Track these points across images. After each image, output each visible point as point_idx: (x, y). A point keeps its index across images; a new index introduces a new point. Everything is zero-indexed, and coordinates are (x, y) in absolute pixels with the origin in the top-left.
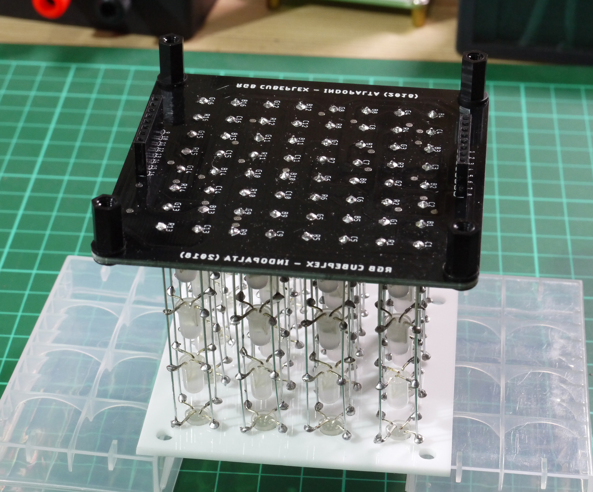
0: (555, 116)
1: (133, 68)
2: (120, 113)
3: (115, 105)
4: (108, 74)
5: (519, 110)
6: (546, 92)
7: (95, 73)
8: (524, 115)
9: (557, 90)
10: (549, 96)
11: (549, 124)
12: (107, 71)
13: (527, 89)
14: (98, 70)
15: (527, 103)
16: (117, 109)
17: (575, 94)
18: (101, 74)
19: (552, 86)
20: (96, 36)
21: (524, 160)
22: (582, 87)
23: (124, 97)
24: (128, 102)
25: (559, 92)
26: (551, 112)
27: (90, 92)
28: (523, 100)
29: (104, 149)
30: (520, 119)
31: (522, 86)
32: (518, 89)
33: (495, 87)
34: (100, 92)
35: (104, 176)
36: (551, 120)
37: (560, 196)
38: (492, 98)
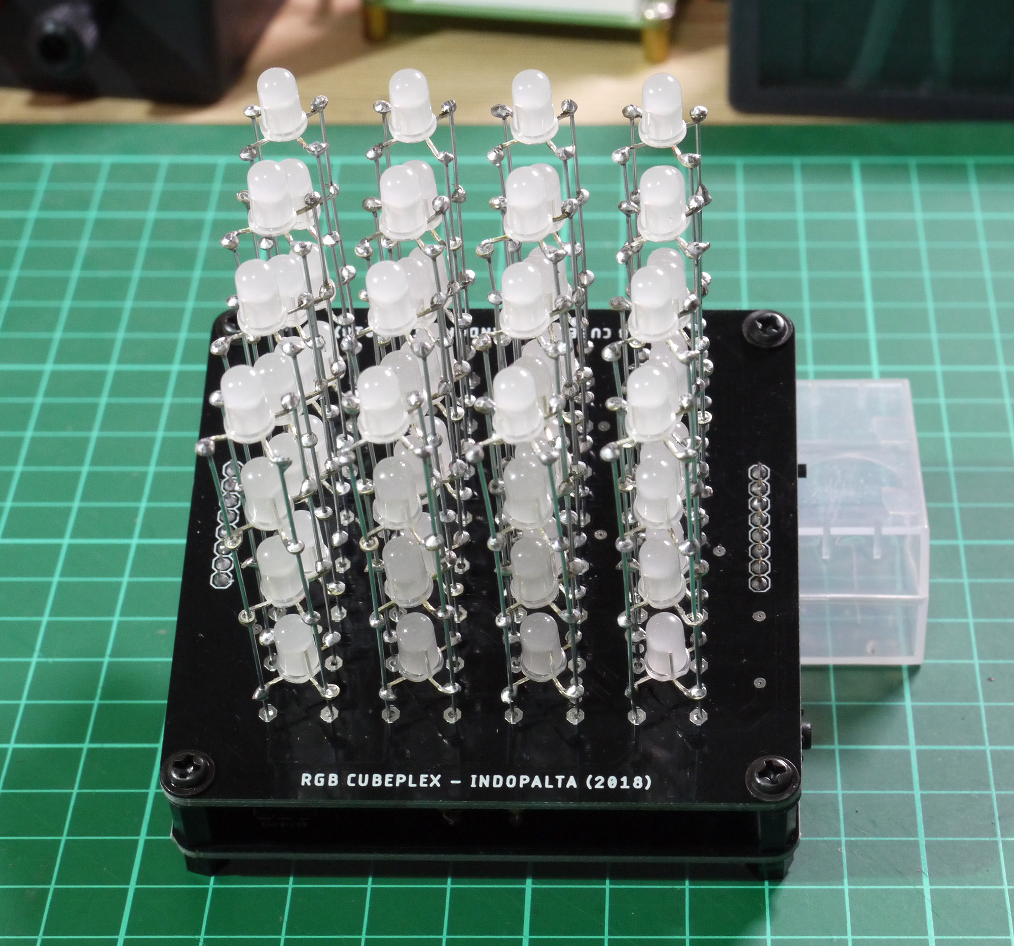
0: (919, 216)
1: (107, 160)
2: (84, 244)
3: (74, 229)
4: (57, 173)
5: (852, 208)
6: (901, 172)
7: (34, 173)
8: (860, 216)
9: (921, 168)
10: (908, 181)
11: (908, 231)
12: (56, 167)
13: (864, 168)
14: (40, 166)
15: (866, 194)
16: (78, 237)
17: (958, 173)
18: (45, 174)
19: (912, 161)
20: (33, 103)
21: (861, 298)
22: (970, 161)
23: (92, 215)
24: (98, 222)
25: (926, 172)
26: (911, 208)
27: (26, 206)
28: (858, 188)
29: (57, 311)
30: (853, 224)
31: (856, 163)
32: (848, 169)
33: (804, 167)
34: (44, 206)
35: (57, 361)
36: (912, 224)
37: (931, 362)
38: (799, 187)
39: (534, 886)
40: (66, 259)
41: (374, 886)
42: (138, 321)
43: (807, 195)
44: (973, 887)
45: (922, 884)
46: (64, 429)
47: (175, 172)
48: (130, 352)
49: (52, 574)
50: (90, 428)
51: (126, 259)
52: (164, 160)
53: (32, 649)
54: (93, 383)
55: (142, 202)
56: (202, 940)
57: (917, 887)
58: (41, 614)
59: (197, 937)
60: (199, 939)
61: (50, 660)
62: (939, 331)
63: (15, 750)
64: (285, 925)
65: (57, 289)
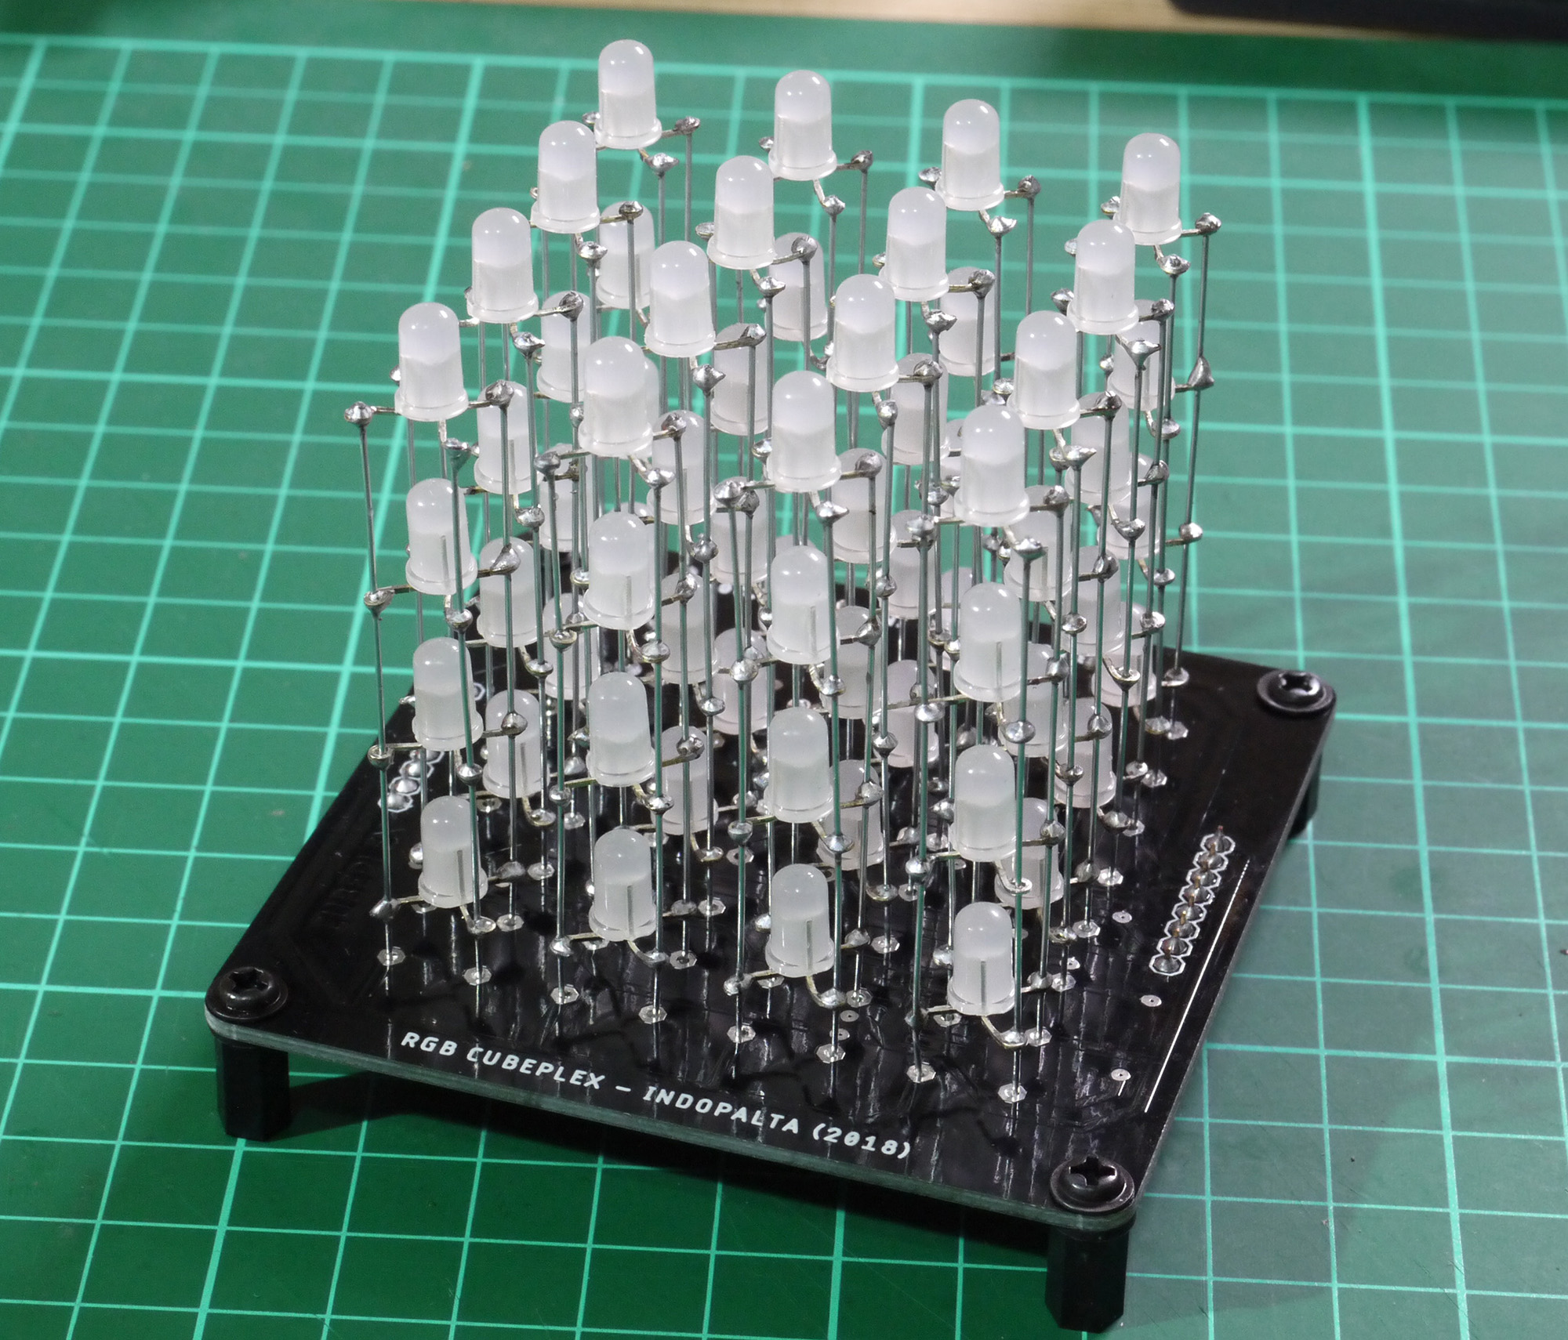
0: (1460, 190)
1: (215, 49)
2: (176, 181)
3: (162, 156)
4: (140, 65)
5: (1356, 174)
6: (1433, 119)
7: (104, 64)
8: (1369, 186)
9: (1464, 114)
10: (1443, 133)
11: (1442, 213)
12: (137, 56)
13: (1375, 109)
14: (115, 54)
15: (1377, 151)
16: (167, 169)
17: (1520, 124)
18: (121, 67)
19: (1450, 102)
21: (1369, 320)
22: (1540, 105)
23: (190, 135)
24: (198, 148)
25: (1474, 121)
26: (1448, 180)
27: (91, 118)
28: (1365, 142)
29: (132, 287)
30: (1358, 198)
31: (1363, 101)
32: (1350, 109)
33: (1283, 104)
34: (116, 120)
35: (128, 369)
36: (1449, 202)
37: (1476, 428)
38: (1274, 137)
39: (847, 1259)
40: (147, 205)
41: (597, 1246)
42: (255, 308)
43: (1285, 149)
44: (1534, 1296)
45: (1454, 1287)
46: (138, 478)
47: (318, 73)
48: (241, 358)
49: (112, 712)
50: (177, 479)
51: (239, 208)
52: (302, 53)
53: (79, 833)
54: (184, 406)
55: (266, 118)
56: (327, 1322)
57: (1446, 1291)
58: (94, 776)
59: (320, 1316)
60: (323, 1320)
61: (105, 850)
62: (1489, 378)
63: (47, 994)
64: (456, 1303)
65: (133, 251)
